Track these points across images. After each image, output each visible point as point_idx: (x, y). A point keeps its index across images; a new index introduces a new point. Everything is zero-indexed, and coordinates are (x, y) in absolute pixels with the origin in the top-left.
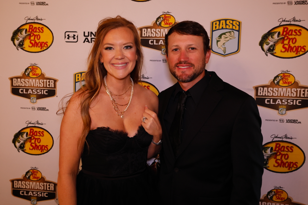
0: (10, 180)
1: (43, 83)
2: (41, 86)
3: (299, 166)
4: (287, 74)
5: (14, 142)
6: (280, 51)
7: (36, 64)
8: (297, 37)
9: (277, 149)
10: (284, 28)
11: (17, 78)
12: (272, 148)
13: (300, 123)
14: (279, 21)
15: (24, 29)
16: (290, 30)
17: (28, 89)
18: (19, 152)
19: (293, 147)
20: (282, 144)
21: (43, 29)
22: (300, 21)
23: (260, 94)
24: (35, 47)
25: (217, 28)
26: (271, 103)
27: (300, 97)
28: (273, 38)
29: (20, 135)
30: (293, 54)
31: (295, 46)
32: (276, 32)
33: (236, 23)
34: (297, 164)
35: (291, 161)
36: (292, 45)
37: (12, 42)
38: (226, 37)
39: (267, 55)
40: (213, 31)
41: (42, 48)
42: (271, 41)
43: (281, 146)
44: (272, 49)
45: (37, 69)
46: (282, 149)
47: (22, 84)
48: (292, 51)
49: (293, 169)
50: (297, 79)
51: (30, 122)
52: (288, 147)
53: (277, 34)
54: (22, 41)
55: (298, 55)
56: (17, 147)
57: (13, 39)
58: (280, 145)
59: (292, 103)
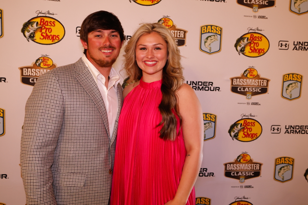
8: (259, 42)
10: (251, 35)
11: (27, 68)
22: (261, 30)
25: (205, 32)
27: (260, 86)
28: (243, 42)
30: (256, 55)
31: (258, 49)
33: (219, 29)
36: (256, 48)
40: (202, 34)
41: (54, 41)
42: (242, 44)
43: (247, 122)
44: (243, 50)
50: (259, 73)
52: (252, 122)
53: (246, 39)
55: (260, 55)
57: (23, 31)
58: (246, 121)
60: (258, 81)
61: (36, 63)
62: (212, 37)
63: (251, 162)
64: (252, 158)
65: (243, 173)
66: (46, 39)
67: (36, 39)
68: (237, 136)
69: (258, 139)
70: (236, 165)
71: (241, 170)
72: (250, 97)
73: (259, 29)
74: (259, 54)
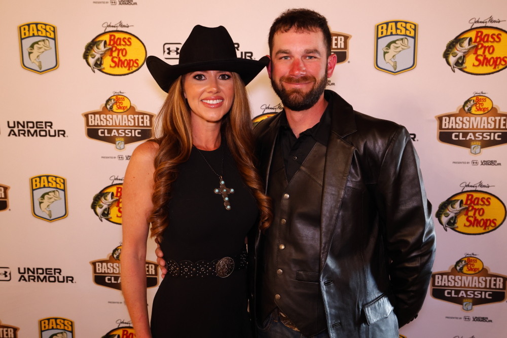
0: (90, 263)
1: (134, 119)
2: (130, 125)
3: (498, 224)
4: (482, 97)
5: (94, 207)
6: (472, 64)
7: (122, 92)
8: (495, 44)
9: (469, 202)
10: (477, 33)
11: (94, 113)
12: (462, 202)
13: (499, 164)
14: (471, 22)
15: (102, 41)
16: (486, 35)
17: (112, 130)
18: (102, 221)
19: (490, 198)
20: (475, 195)
21: (130, 40)
22: (499, 22)
23: (445, 126)
24: (120, 67)
25: (384, 34)
26: (461, 138)
27: (499, 128)
28: (461, 46)
29: (102, 196)
30: (490, 69)
31: (493, 58)
32: (467, 38)
33: (411, 26)
34: (495, 221)
35: (488, 218)
36: (489, 56)
37: (85, 60)
38: (397, 47)
39: (454, 71)
40: (378, 38)
41: (131, 69)
42: (459, 51)
43: (474, 197)
44: (460, 61)
45: (124, 100)
46: (476, 202)
47: (102, 122)
48: (488, 64)
49: (491, 228)
51: (116, 177)
52: (484, 198)
53: (468, 40)
54: (99, 58)
55: (497, 69)
56: (99, 214)
57: (86, 57)
58: (472, 196)
59: (488, 138)
60: (493, 119)
61: (106, 105)
62: (397, 42)
63: (484, 272)
64: (486, 265)
65: (469, 293)
66: (118, 67)
67: (104, 68)
68: (455, 223)
69: (498, 229)
70: (453, 277)
71: (465, 287)
72: (478, 150)
73: (494, 19)
74: (495, 68)
